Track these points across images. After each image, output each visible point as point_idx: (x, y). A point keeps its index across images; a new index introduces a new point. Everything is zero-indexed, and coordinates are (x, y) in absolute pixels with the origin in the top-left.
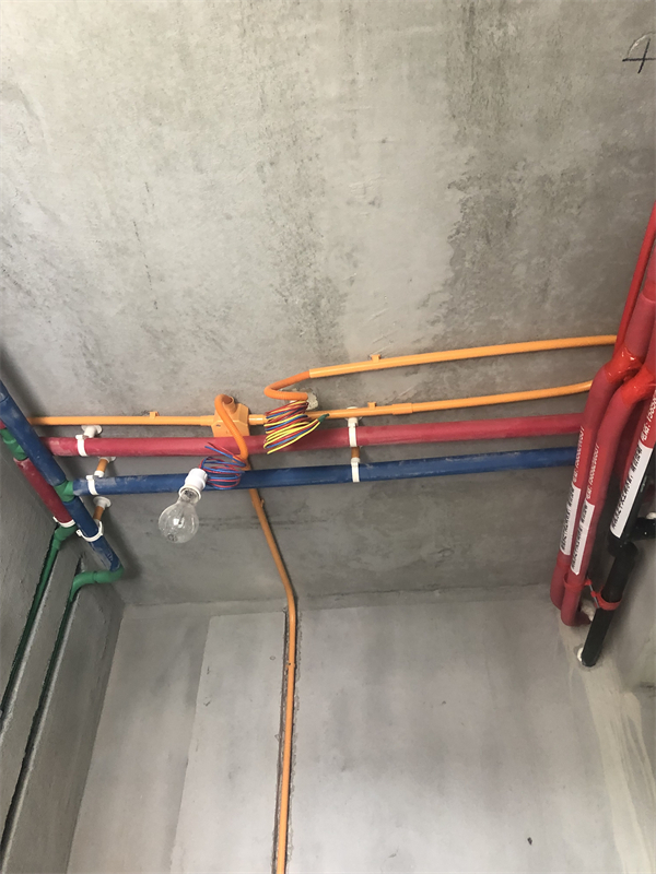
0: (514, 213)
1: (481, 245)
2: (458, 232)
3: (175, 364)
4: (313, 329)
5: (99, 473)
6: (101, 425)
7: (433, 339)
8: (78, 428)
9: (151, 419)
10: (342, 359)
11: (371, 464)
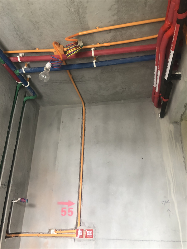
3: (41, 32)
4: (79, 19)
5: (25, 67)
6: (24, 53)
7: (114, 21)
8: (18, 54)
9: (37, 50)
10: (88, 29)
11: (99, 62)
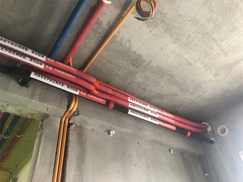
0: (135, 66)
1: (134, 58)
2: (140, 57)
